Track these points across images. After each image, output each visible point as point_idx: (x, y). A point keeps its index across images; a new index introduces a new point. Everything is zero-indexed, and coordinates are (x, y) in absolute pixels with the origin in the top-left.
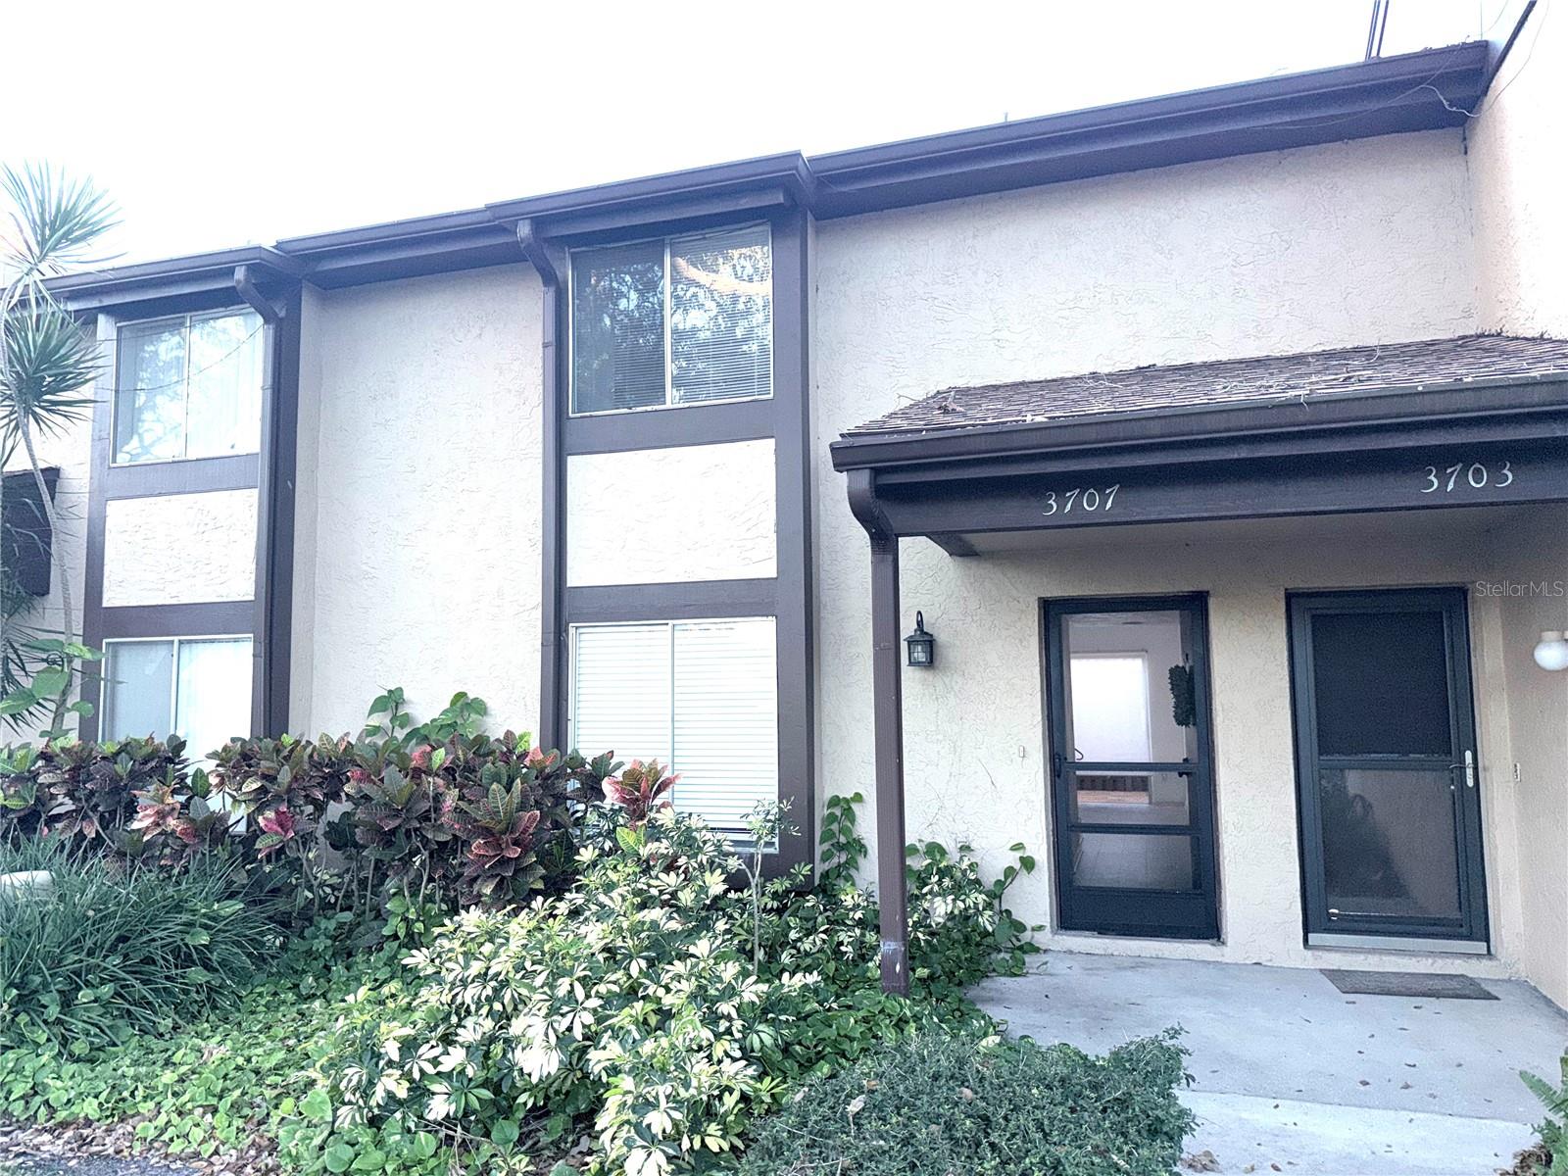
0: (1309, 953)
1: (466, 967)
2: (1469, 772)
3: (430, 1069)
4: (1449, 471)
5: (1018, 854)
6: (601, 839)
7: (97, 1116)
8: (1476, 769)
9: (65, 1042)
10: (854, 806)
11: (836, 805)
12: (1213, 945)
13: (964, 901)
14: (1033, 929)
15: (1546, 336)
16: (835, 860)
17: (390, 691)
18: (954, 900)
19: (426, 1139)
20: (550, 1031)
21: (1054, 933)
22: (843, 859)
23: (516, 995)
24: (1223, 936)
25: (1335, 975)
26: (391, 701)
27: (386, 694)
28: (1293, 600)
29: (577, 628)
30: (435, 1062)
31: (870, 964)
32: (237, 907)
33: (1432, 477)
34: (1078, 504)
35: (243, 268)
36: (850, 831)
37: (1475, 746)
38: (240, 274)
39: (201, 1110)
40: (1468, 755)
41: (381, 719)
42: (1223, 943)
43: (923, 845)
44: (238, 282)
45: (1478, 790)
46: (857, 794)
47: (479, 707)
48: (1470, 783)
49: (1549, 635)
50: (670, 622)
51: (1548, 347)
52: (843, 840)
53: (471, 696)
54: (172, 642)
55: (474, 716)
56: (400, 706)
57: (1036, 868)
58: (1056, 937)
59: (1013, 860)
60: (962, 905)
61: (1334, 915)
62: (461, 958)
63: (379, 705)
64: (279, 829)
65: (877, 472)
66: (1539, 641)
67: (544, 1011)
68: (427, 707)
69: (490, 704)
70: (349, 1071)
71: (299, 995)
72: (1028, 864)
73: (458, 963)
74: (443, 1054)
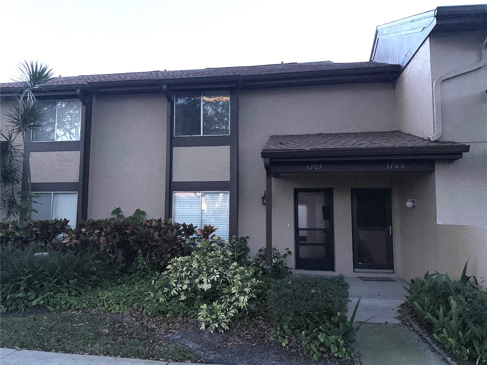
0: (355, 273)
1: (182, 268)
2: (390, 231)
3: (180, 289)
4: (391, 164)
5: (287, 251)
6: (190, 245)
7: (86, 307)
8: (392, 231)
9: (69, 292)
10: (247, 239)
11: (242, 239)
12: (333, 272)
13: (279, 259)
14: (290, 269)
15: (410, 134)
16: (242, 253)
17: (117, 208)
18: (277, 259)
19: (182, 303)
20: (208, 280)
21: (295, 270)
22: (243, 252)
23: (195, 274)
24: (335, 270)
25: (360, 278)
26: (117, 211)
27: (116, 209)
28: (353, 190)
29: (175, 192)
30: (181, 288)
31: (258, 274)
32: (100, 262)
33: (388, 165)
34: (313, 168)
35: (79, 89)
36: (246, 245)
37: (392, 225)
38: (78, 91)
39: (115, 304)
40: (390, 227)
41: (115, 216)
42: (335, 271)
43: (264, 249)
44: (78, 93)
45: (392, 235)
46: (247, 236)
47: (143, 213)
48: (391, 234)
49: (409, 200)
50: (201, 192)
51: (410, 137)
52: (244, 248)
53: (141, 210)
54: (51, 193)
55: (142, 216)
56: (120, 213)
57: (291, 254)
58: (296, 271)
59: (286, 252)
60: (279, 260)
61: (360, 264)
62: (181, 267)
63: (114, 212)
64: (106, 243)
65: (271, 159)
66: (407, 201)
67: (206, 276)
68: (128, 213)
69: (147, 212)
70: (165, 289)
71: (117, 284)
72: (290, 253)
73: (180, 268)
74: (182, 286)
